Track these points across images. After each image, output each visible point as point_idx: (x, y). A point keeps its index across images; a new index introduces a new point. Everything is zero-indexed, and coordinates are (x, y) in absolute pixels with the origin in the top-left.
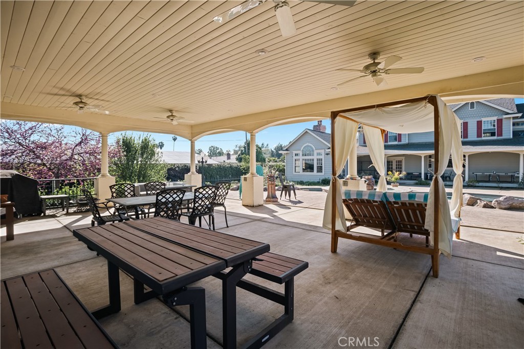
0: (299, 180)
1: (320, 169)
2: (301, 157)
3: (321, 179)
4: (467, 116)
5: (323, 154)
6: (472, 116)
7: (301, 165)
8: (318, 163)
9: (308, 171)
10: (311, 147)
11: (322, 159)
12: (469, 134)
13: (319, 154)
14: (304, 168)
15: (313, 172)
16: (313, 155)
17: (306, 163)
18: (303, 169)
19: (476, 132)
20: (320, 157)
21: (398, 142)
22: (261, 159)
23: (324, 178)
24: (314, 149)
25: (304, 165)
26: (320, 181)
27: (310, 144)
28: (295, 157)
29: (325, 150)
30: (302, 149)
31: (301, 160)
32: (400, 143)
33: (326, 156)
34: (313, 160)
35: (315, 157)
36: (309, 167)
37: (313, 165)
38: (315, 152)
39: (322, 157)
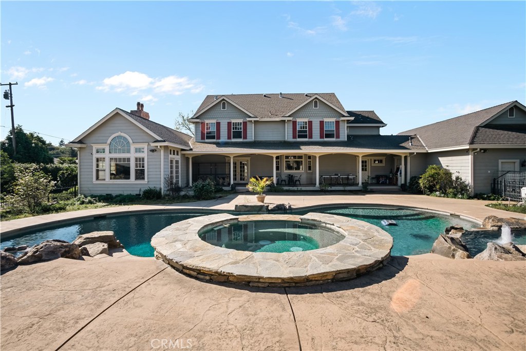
0: (104, 193)
1: (140, 174)
2: (107, 155)
3: (143, 190)
4: (314, 115)
5: (146, 150)
6: (316, 115)
7: (107, 167)
8: (136, 164)
9: (121, 178)
10: (125, 138)
11: (143, 159)
12: (313, 134)
13: (138, 150)
14: (114, 172)
15: (129, 178)
16: (129, 152)
17: (117, 165)
18: (112, 174)
19: (319, 132)
20: (139, 155)
21: (244, 139)
22: (44, 158)
23: (146, 188)
24: (131, 141)
25: (113, 168)
26: (142, 193)
27: (123, 134)
28: (96, 156)
29: (149, 144)
30: (109, 142)
31: (107, 160)
32: (245, 140)
33: (151, 153)
34: (129, 160)
35: (132, 156)
36: (122, 171)
37: (129, 168)
38: (133, 148)
39: (144, 155)
